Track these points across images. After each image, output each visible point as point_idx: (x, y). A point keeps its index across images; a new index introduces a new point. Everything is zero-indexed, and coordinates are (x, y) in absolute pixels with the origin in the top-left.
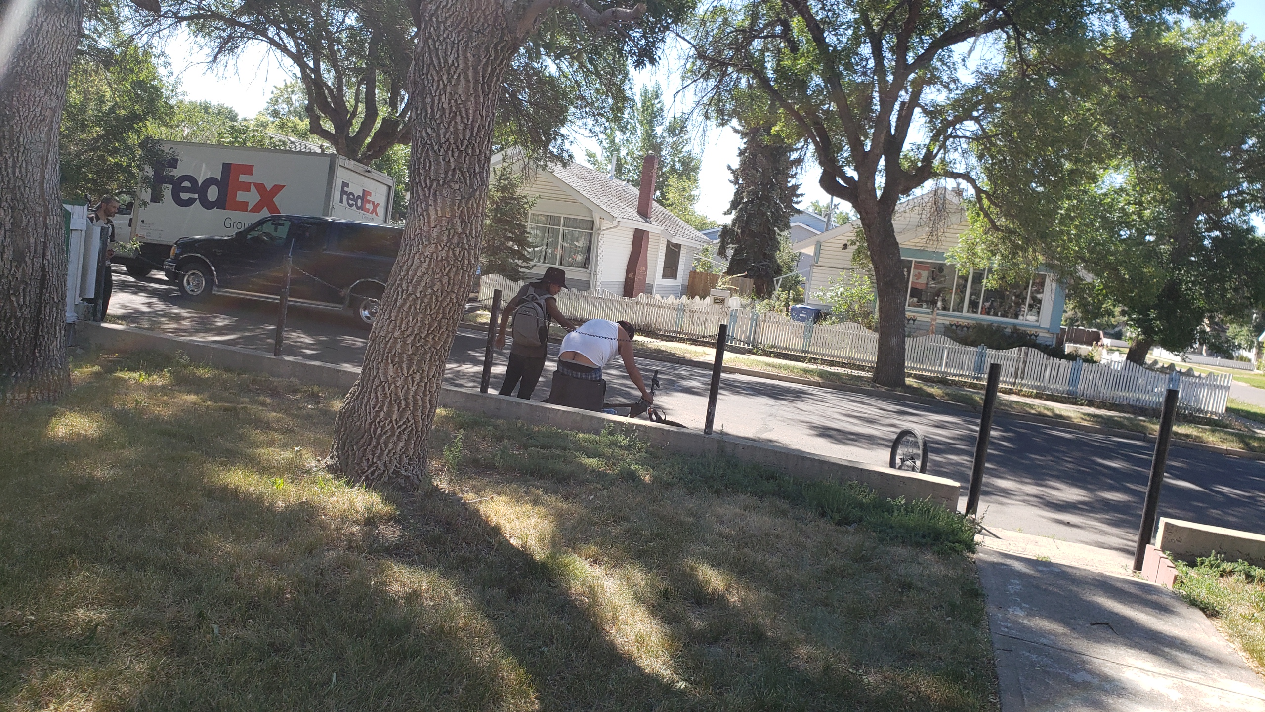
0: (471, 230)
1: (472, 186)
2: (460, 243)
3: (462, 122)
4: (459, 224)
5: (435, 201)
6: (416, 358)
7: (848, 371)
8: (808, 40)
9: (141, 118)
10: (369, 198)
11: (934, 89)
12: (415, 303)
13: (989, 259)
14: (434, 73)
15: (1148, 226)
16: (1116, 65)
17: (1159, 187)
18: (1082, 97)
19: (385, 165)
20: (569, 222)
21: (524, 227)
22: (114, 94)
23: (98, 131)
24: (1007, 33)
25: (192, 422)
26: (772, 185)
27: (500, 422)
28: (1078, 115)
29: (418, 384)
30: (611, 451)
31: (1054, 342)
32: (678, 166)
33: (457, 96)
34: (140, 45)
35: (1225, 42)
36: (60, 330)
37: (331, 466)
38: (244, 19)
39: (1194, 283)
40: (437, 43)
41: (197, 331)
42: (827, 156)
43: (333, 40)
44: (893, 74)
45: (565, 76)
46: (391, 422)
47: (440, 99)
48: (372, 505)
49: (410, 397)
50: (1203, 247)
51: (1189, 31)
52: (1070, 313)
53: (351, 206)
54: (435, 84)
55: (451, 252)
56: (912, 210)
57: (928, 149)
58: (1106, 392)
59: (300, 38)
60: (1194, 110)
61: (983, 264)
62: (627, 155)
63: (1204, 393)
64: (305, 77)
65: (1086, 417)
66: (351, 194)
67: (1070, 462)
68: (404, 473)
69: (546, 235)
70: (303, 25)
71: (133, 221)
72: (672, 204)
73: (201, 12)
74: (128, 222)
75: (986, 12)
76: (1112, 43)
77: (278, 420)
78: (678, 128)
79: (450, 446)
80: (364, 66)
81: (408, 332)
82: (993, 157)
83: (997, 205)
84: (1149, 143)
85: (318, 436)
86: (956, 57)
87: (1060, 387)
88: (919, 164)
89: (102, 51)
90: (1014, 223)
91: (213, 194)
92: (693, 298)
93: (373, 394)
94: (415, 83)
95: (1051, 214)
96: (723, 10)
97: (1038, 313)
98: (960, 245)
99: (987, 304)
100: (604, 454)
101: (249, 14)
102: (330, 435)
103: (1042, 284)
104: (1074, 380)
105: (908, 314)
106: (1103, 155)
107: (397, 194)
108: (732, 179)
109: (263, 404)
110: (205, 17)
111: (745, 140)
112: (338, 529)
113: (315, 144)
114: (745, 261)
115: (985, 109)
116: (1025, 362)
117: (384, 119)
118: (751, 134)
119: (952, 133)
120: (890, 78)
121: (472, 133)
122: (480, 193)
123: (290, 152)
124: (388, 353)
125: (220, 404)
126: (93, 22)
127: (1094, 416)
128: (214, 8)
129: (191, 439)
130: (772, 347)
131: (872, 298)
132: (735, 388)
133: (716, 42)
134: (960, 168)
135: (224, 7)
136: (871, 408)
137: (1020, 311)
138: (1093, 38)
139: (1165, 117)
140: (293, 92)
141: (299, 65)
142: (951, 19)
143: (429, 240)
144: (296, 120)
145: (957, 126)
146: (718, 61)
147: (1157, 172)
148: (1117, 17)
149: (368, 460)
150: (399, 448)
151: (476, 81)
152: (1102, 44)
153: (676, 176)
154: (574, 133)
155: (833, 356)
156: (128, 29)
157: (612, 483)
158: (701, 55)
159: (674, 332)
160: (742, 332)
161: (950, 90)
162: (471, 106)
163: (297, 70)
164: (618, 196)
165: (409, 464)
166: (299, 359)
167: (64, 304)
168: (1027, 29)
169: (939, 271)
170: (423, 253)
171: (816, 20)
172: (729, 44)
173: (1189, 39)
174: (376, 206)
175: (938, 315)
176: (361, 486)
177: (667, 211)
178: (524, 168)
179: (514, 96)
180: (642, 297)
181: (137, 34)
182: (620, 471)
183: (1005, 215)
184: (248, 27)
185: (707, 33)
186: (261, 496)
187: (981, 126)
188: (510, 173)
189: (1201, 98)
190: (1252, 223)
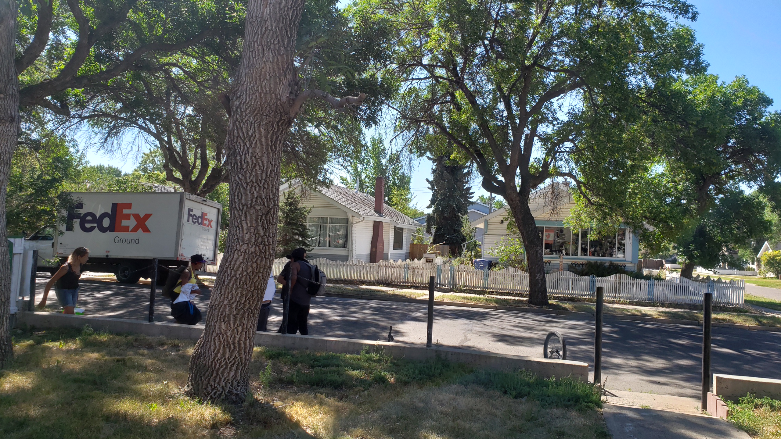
0: (269, 233)
1: (268, 206)
2: (263, 241)
3: (260, 169)
4: (261, 230)
5: (246, 217)
6: (239, 317)
7: (513, 298)
8: (466, 103)
9: (59, 180)
10: (206, 217)
11: (544, 125)
12: (236, 282)
13: (590, 222)
14: (241, 141)
15: (681, 194)
16: (648, 103)
17: (684, 171)
18: (632, 122)
19: (216, 196)
20: (332, 221)
21: (305, 226)
22: (41, 166)
23: (31, 191)
24: (583, 89)
25: (95, 372)
26: (454, 188)
27: (295, 352)
28: (631, 133)
29: (241, 333)
30: (368, 365)
31: (636, 269)
32: (397, 181)
33: (256, 154)
34: (58, 136)
35: (707, 86)
36: (6, 319)
37: (188, 391)
38: (123, 115)
39: (713, 226)
40: (242, 124)
41: (98, 310)
42: (485, 170)
43: (178, 123)
44: (519, 118)
45: (323, 135)
46: (225, 359)
47: (245, 157)
48: (215, 415)
49: (236, 342)
50: (715, 205)
51: (687, 81)
52: (643, 251)
53: (195, 223)
54: (242, 148)
55: (257, 248)
56: (539, 197)
57: (545, 161)
58: (671, 297)
59: (158, 124)
60: (696, 126)
61: (587, 226)
62: (366, 177)
63: (730, 292)
64: (162, 147)
65: (661, 314)
66: (195, 215)
67: (654, 343)
68: (235, 392)
69: (319, 229)
70: (160, 116)
71: (55, 244)
72: (396, 204)
73: (96, 113)
74: (51, 245)
75: (570, 79)
76: (644, 91)
77: (153, 364)
78: (395, 159)
79: (264, 371)
80: (198, 138)
81: (233, 300)
82: (584, 161)
83: (590, 190)
84: (673, 146)
85: (179, 372)
86: (555, 106)
87: (643, 296)
88: (541, 170)
89: (35, 141)
90: (602, 200)
91: (106, 223)
92: (413, 260)
93: (212, 342)
94: (230, 148)
95: (623, 192)
96: (415, 90)
97: (624, 252)
98: (571, 215)
99: (592, 250)
100: (364, 367)
101: (125, 112)
102: (187, 371)
103: (624, 234)
104: (650, 291)
105: (545, 260)
106: (649, 155)
107: (223, 213)
108: (430, 186)
109: (143, 355)
110: (98, 116)
111: (435, 164)
112: (194, 433)
113: (170, 187)
114: (443, 235)
115: (576, 134)
116: (620, 283)
117: (213, 169)
118: (439, 160)
119: (558, 150)
120: (517, 121)
121: (267, 175)
122: (274, 210)
123: (155, 193)
124: (221, 315)
125: (114, 357)
126: (28, 124)
127: (666, 313)
128: (104, 110)
129: (95, 383)
130: (465, 286)
131: (522, 251)
132: (444, 315)
133: (412, 108)
134: (565, 170)
135: (110, 109)
136: (529, 320)
137: (613, 252)
138: (633, 89)
139: (681, 131)
140: (155, 156)
141: (158, 140)
142: (549, 84)
143: (243, 242)
144: (159, 173)
145: (561, 146)
146: (414, 119)
147: (682, 163)
148: (644, 76)
149: (211, 386)
150: (231, 375)
151: (267, 145)
152: (638, 92)
153: (396, 187)
154: (332, 168)
155: (503, 289)
156: (50, 126)
157: (370, 385)
158: (404, 116)
159: (403, 282)
160: (446, 279)
161: (554, 125)
162: (265, 159)
163: (157, 143)
164: (362, 202)
165: (238, 386)
166: (165, 323)
167: (9, 303)
168: (594, 86)
169: (560, 232)
170: (240, 250)
171: (470, 91)
172: (421, 108)
173: (687, 86)
174: (210, 221)
175: (563, 258)
176: (208, 403)
177: (392, 209)
178: (303, 191)
179: (293, 148)
180: (382, 262)
181: (56, 129)
182: (375, 377)
183: (596, 195)
184: (126, 120)
185: (407, 104)
186: (142, 417)
187: (575, 144)
188: (294, 194)
189: (699, 118)
190: (741, 188)
